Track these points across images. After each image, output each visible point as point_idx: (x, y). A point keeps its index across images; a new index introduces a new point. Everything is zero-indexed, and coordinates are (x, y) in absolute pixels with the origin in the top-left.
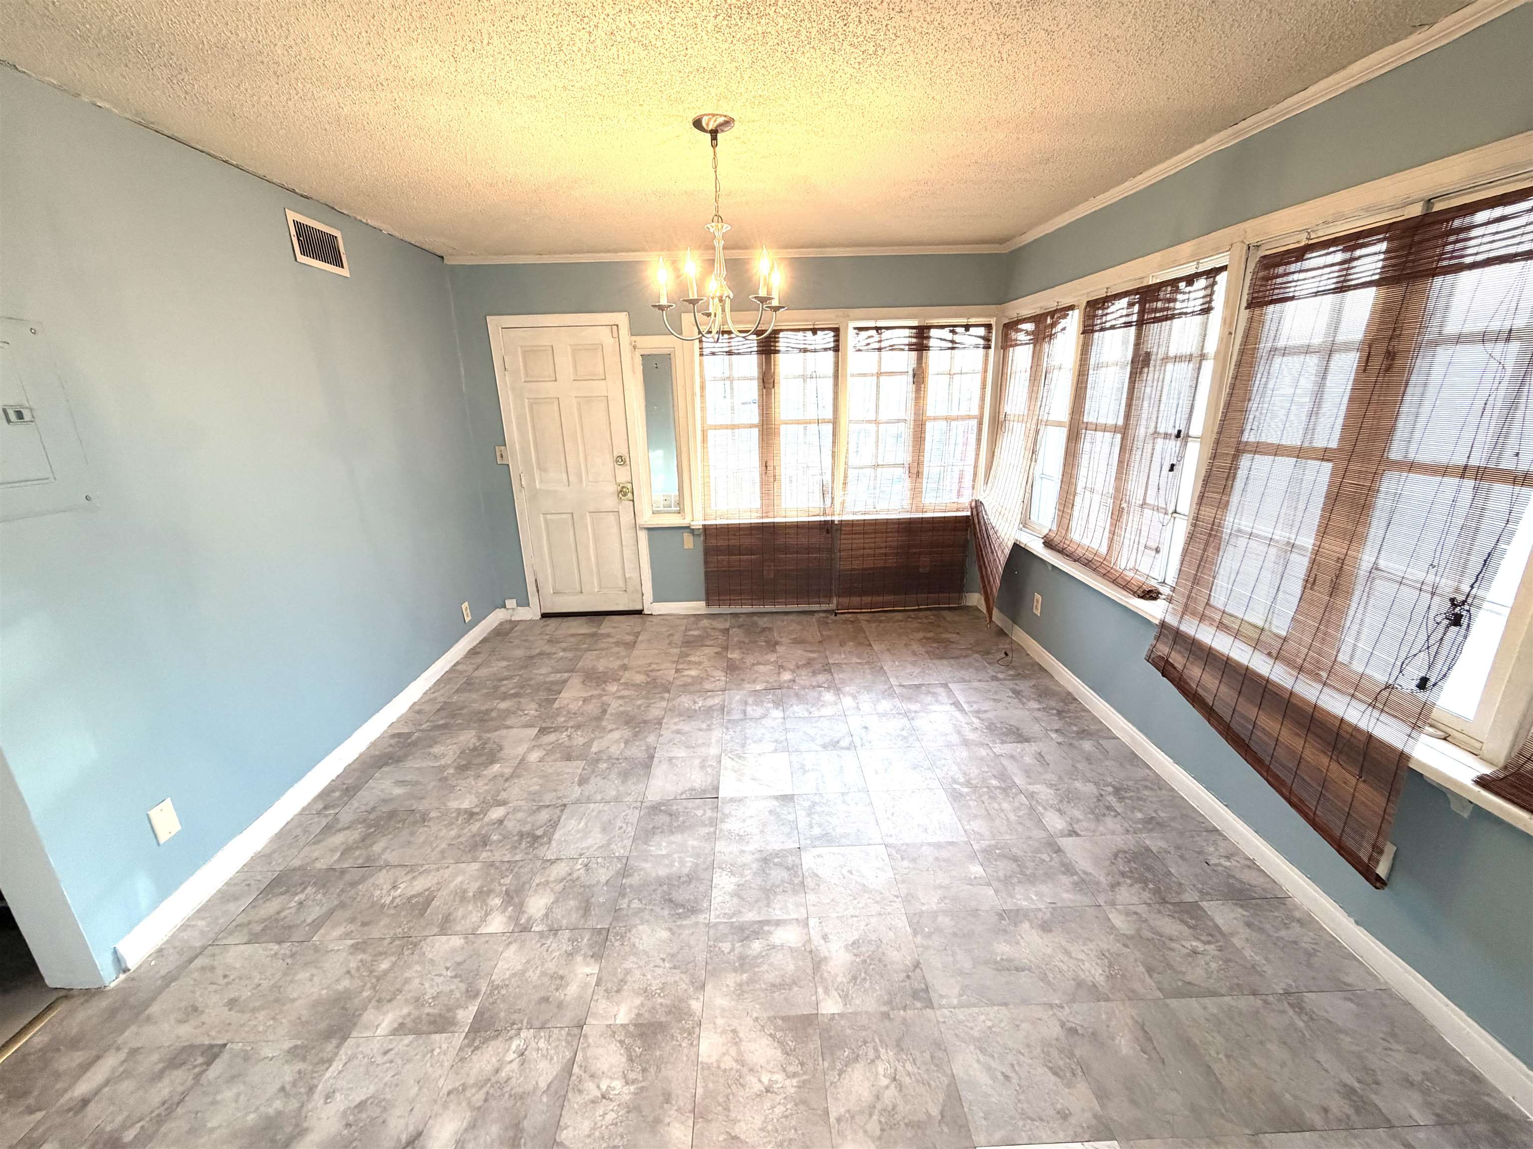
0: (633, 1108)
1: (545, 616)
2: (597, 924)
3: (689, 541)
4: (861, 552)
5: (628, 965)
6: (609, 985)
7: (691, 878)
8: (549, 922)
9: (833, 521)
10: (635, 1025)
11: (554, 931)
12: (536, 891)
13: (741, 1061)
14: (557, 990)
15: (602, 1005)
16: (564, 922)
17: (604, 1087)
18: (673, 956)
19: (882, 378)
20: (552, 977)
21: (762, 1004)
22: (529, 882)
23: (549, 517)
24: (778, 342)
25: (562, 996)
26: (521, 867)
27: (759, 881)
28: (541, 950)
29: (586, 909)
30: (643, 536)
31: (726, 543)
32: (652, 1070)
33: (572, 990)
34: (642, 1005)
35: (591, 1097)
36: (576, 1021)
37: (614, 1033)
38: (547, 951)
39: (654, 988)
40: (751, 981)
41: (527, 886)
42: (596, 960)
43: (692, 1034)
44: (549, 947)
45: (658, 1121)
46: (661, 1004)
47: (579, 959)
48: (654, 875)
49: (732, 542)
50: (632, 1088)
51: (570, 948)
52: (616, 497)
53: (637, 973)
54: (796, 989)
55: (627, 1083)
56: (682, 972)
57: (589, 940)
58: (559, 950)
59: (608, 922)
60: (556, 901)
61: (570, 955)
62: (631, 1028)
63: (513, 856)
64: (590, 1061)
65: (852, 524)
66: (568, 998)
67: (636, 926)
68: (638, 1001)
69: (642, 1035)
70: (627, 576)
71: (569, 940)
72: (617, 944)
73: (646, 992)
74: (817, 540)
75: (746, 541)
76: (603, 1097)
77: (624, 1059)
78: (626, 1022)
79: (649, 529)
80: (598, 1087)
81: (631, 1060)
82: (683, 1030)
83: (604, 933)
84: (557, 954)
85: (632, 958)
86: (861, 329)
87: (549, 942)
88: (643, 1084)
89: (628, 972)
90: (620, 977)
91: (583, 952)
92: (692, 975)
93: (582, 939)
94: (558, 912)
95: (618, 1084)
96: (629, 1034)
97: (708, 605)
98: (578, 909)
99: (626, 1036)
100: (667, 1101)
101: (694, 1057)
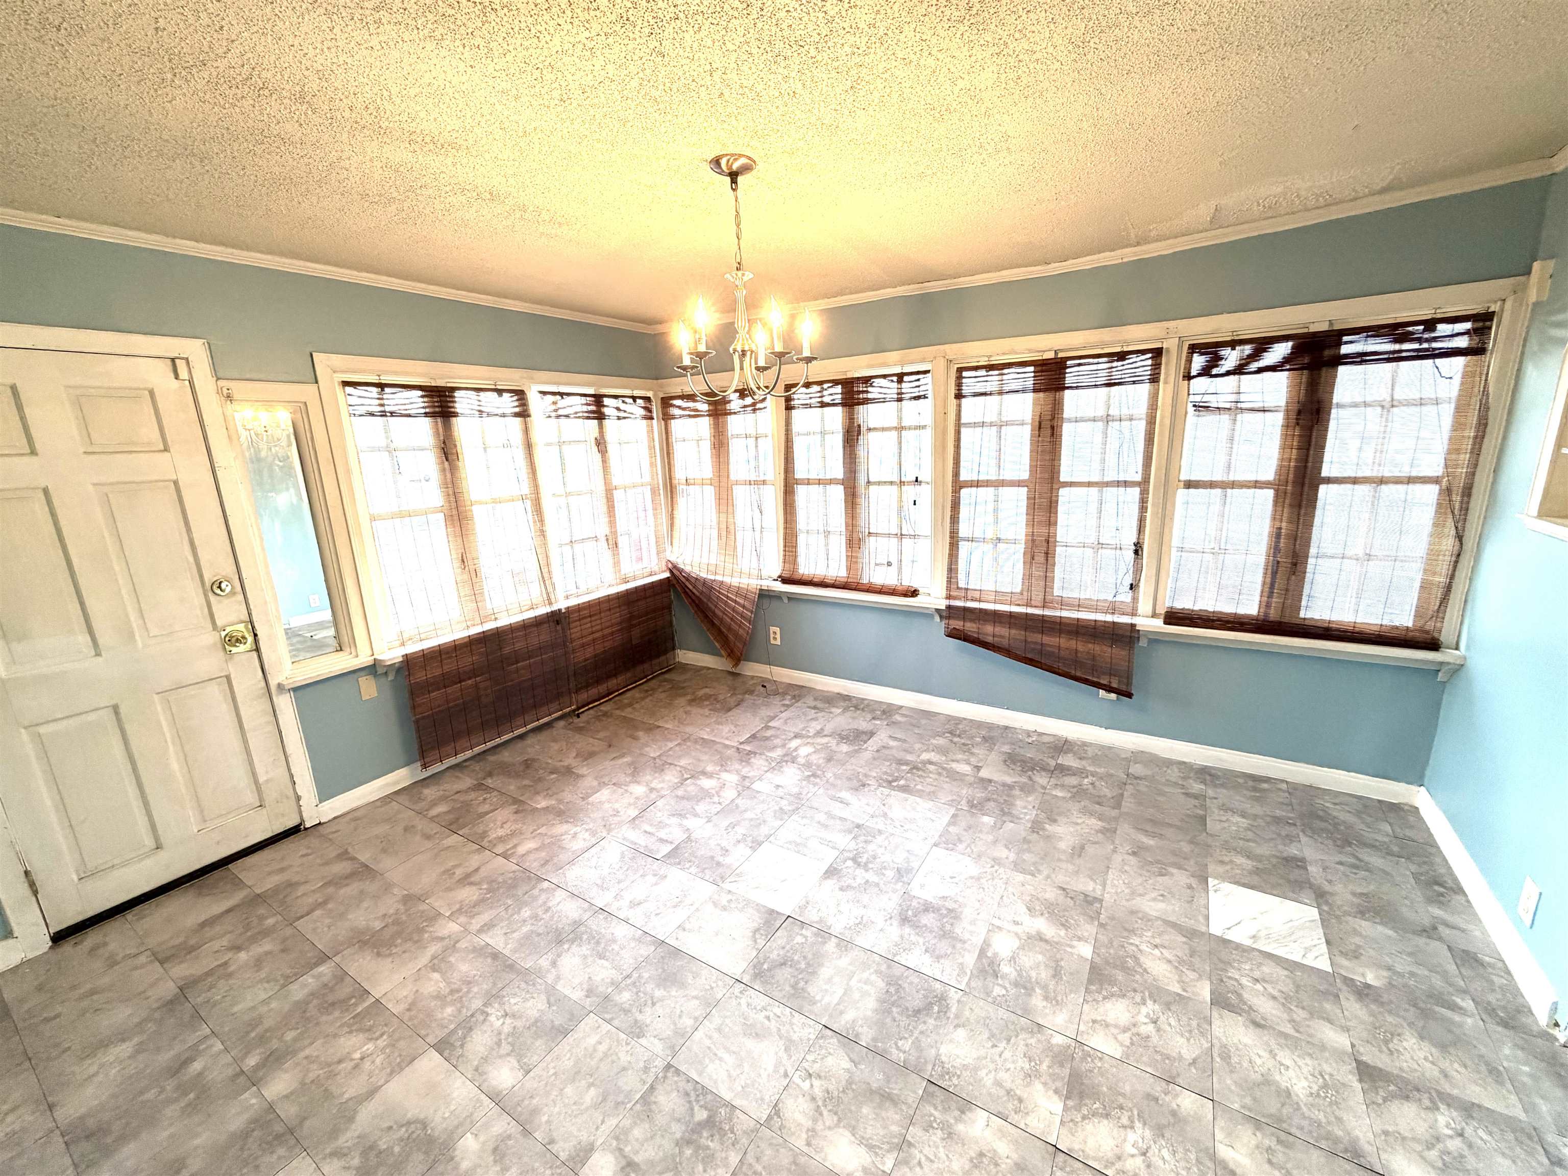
0: (1159, 1131)
1: (58, 938)
2: (915, 1092)
3: (369, 688)
4: (591, 637)
5: (988, 1081)
6: (1010, 1106)
7: (893, 982)
8: (885, 1147)
9: (560, 610)
10: (1067, 1098)
11: (903, 1145)
12: (819, 1150)
13: (1125, 1030)
14: (997, 1165)
15: (1035, 1124)
16: (894, 1128)
17: (1134, 1151)
18: (992, 1036)
19: (564, 447)
20: (976, 1167)
21: (1071, 991)
22: (795, 1156)
23: (42, 730)
24: (454, 402)
25: (1008, 1161)
26: (758, 1159)
27: (929, 936)
28: (926, 1169)
29: (886, 1098)
30: (286, 705)
31: (438, 672)
32: (1121, 1100)
33: (1003, 1148)
34: (1045, 1084)
35: (1143, 1166)
36: (1047, 1156)
37: (1072, 1120)
38: (931, 1161)
39: (1028, 1066)
40: (1045, 987)
41: (802, 1160)
42: (970, 1109)
43: (1090, 1054)
44: (927, 1158)
45: (1174, 1113)
46: (1049, 1067)
47: (960, 1127)
48: (869, 1013)
49: (446, 668)
50: (1138, 1125)
51: (939, 1132)
52: (222, 654)
53: (1002, 1075)
54: (1062, 963)
55: (1132, 1128)
56: (1017, 1036)
57: (936, 1108)
58: (937, 1147)
59: (918, 1080)
60: (853, 1130)
61: (950, 1135)
62: (1070, 1103)
63: (726, 1166)
64: (1101, 1154)
65: (579, 608)
66: (1015, 1156)
67: (938, 1055)
68: (1038, 1086)
69: (1082, 1096)
70: (262, 779)
71: (927, 1131)
72: (955, 1081)
73: (1030, 1076)
74: (545, 636)
75: (467, 662)
76: (1144, 1154)
77: (1105, 1122)
78: (1061, 1105)
79: (295, 690)
80: (1133, 1156)
81: (1107, 1116)
82: (1083, 1059)
83: (932, 1088)
84: (941, 1150)
85: (982, 1073)
86: (544, 393)
87: (918, 1156)
88: (1136, 1113)
89: (998, 1083)
90: (1002, 1092)
91: (952, 1121)
92: (1022, 1029)
93: (931, 1115)
94: (873, 1131)
95: (1132, 1137)
96: (1078, 1108)
97: (425, 766)
98: (880, 1106)
99: (1080, 1111)
100: (1157, 1099)
101: (1114, 1062)
